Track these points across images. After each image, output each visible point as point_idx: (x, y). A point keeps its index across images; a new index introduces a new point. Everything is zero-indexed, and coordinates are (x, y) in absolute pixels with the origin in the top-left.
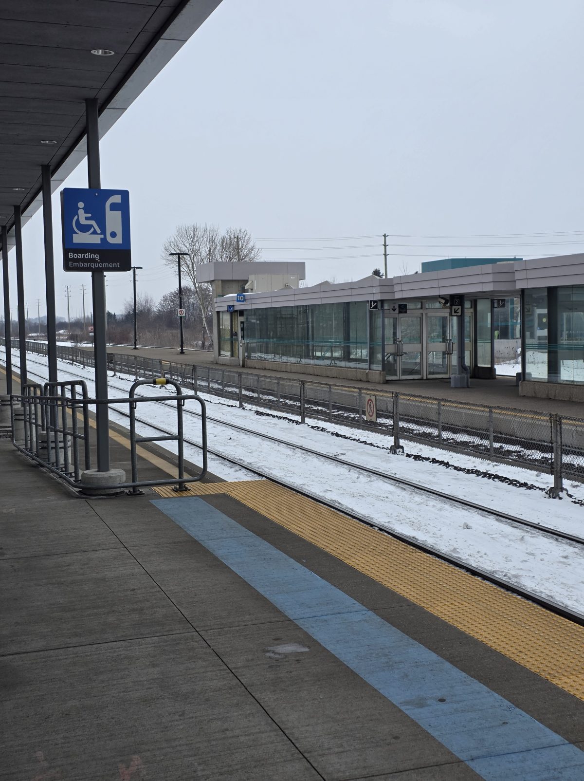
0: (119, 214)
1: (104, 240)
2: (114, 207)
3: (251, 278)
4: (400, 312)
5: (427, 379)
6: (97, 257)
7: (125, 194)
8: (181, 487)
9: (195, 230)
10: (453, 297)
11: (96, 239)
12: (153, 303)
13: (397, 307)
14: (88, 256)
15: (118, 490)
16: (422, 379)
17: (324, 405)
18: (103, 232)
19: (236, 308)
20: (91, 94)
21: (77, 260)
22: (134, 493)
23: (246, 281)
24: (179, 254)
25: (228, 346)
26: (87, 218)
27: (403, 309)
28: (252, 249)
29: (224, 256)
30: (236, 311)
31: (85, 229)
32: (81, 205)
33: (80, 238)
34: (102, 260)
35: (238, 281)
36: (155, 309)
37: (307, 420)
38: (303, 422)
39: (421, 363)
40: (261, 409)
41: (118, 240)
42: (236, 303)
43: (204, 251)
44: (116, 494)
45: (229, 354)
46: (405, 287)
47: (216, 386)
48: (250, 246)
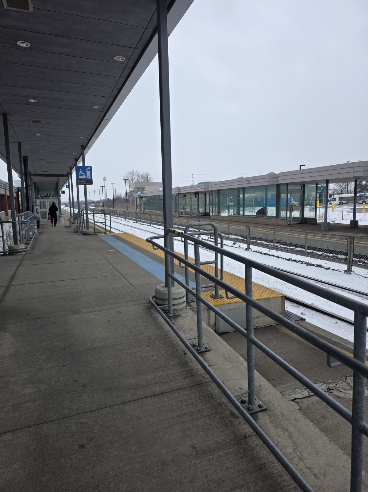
0: (89, 172)
1: (86, 178)
2: (88, 170)
3: (146, 187)
4: (184, 197)
5: (192, 216)
6: (85, 181)
7: (91, 167)
8: (106, 234)
9: (133, 172)
10: (196, 193)
11: (84, 177)
12: (122, 195)
13: (183, 195)
14: (83, 181)
15: (91, 234)
16: (190, 216)
17: (160, 223)
18: (86, 176)
19: (141, 196)
20: (83, 145)
21: (80, 182)
22: (95, 234)
23: (144, 188)
24: (126, 180)
25: (139, 208)
26: (82, 173)
27: (185, 196)
28: (151, 178)
29: (142, 180)
30: (141, 197)
31: (82, 175)
32: (81, 170)
33: (81, 177)
34: (86, 182)
35: (142, 188)
36: (123, 197)
37: (152, 225)
38: (151, 225)
39: (190, 212)
40: (141, 223)
41: (90, 178)
42: (141, 195)
43: (136, 178)
44: (91, 235)
45: (139, 210)
46: (184, 190)
47: (133, 218)
48: (150, 177)
